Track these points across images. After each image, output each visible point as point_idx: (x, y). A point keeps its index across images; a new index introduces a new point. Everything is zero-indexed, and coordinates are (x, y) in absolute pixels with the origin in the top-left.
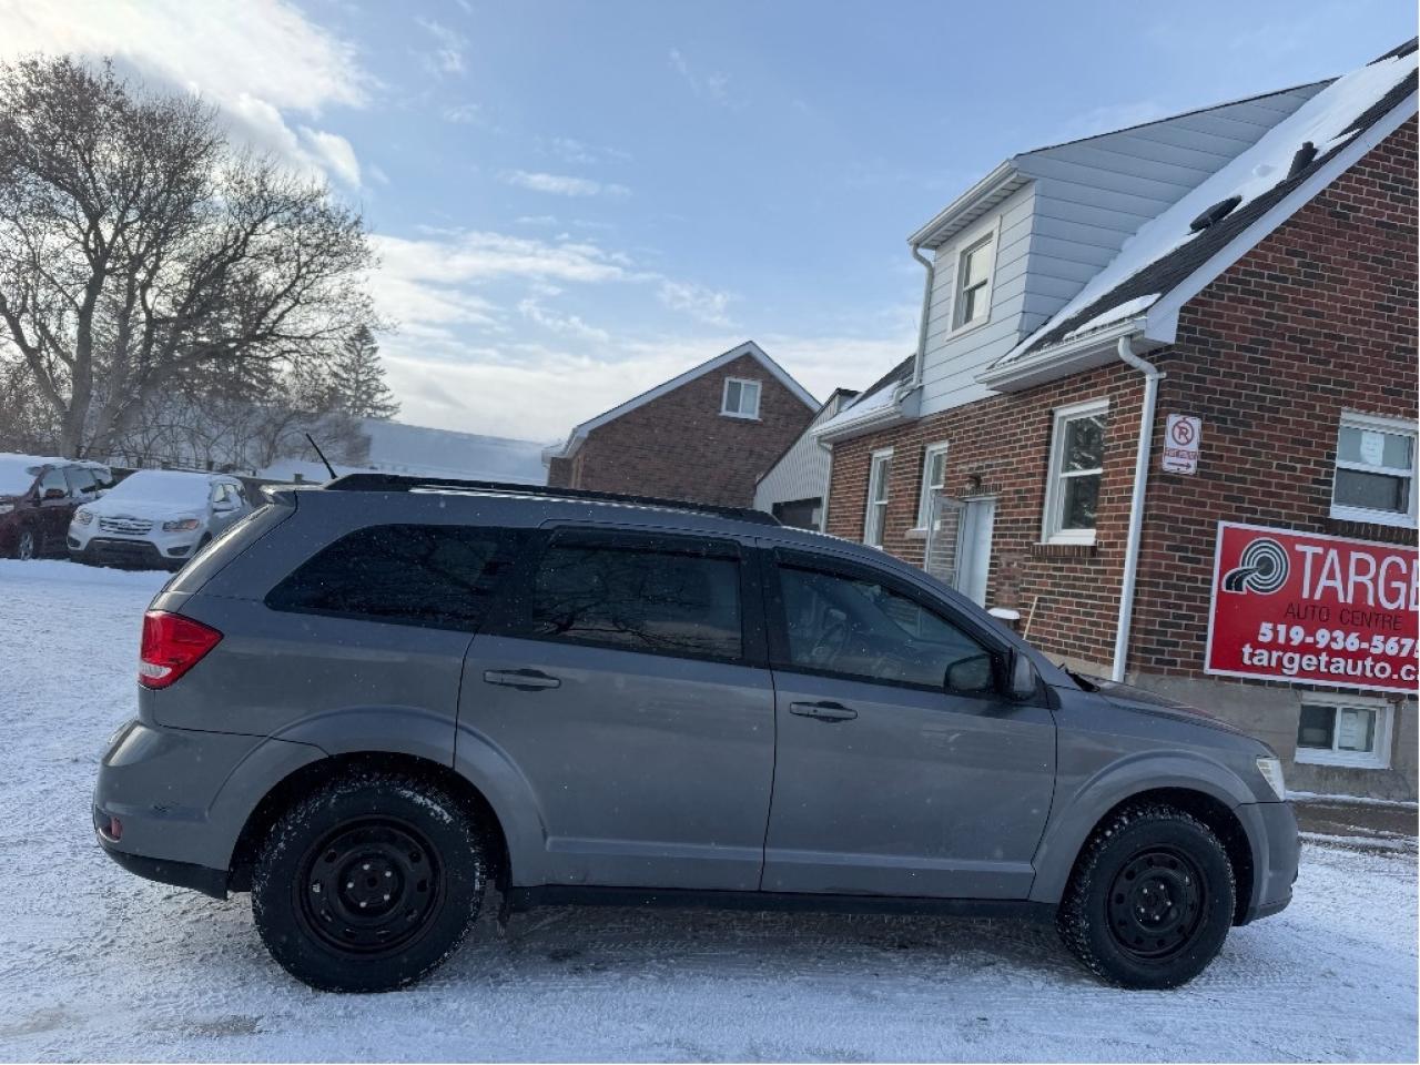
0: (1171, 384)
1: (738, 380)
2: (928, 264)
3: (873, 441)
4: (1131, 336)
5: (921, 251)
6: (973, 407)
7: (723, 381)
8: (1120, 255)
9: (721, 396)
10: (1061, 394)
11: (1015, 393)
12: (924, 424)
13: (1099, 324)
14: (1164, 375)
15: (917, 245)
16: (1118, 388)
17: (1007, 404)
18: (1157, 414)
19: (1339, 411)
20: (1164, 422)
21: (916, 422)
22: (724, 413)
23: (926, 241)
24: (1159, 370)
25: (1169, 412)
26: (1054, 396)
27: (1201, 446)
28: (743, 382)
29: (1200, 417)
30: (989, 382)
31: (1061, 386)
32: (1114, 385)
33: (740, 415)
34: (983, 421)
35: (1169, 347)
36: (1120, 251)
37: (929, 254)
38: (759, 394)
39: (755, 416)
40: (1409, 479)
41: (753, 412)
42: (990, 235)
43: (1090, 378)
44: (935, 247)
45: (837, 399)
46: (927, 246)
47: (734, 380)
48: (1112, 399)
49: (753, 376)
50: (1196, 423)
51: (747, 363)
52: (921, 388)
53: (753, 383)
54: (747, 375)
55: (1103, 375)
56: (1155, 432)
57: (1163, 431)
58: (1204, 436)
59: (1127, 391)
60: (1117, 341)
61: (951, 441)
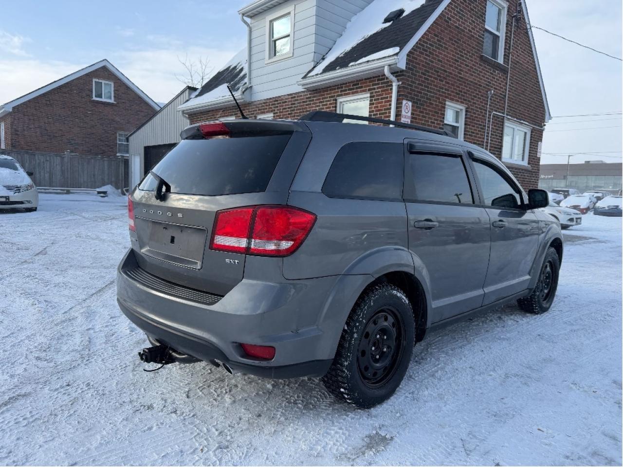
0: (404, 87)
1: (100, 81)
2: (248, 25)
3: (220, 113)
4: (389, 65)
5: (245, 18)
6: (287, 97)
7: (92, 81)
8: (346, 30)
9: (92, 90)
10: (341, 91)
11: (313, 91)
12: (255, 105)
13: (370, 59)
14: (401, 83)
15: (243, 15)
16: (374, 89)
17: (309, 96)
18: (398, 100)
19: (445, 101)
20: (402, 103)
21: (249, 104)
22: (94, 98)
23: (247, 14)
24: (398, 81)
25: (403, 99)
26: (338, 92)
27: (412, 114)
28: (103, 82)
29: (411, 101)
30: (303, 85)
31: (342, 87)
32: (372, 87)
33: (103, 100)
34: (294, 104)
35: (402, 71)
36: (346, 28)
37: (248, 20)
38: (113, 89)
39: (112, 101)
40: (458, 127)
41: (110, 98)
42: (289, 13)
43: (358, 84)
44: (251, 17)
45: (187, 92)
46: (248, 16)
47: (97, 80)
48: (371, 93)
49: (108, 79)
50: (410, 104)
51: (104, 72)
52: (251, 87)
53: (110, 83)
54: (104, 78)
55: (366, 83)
56: (397, 108)
57: (401, 107)
58: (413, 110)
59: (380, 90)
60: (384, 67)
61: (274, 113)
